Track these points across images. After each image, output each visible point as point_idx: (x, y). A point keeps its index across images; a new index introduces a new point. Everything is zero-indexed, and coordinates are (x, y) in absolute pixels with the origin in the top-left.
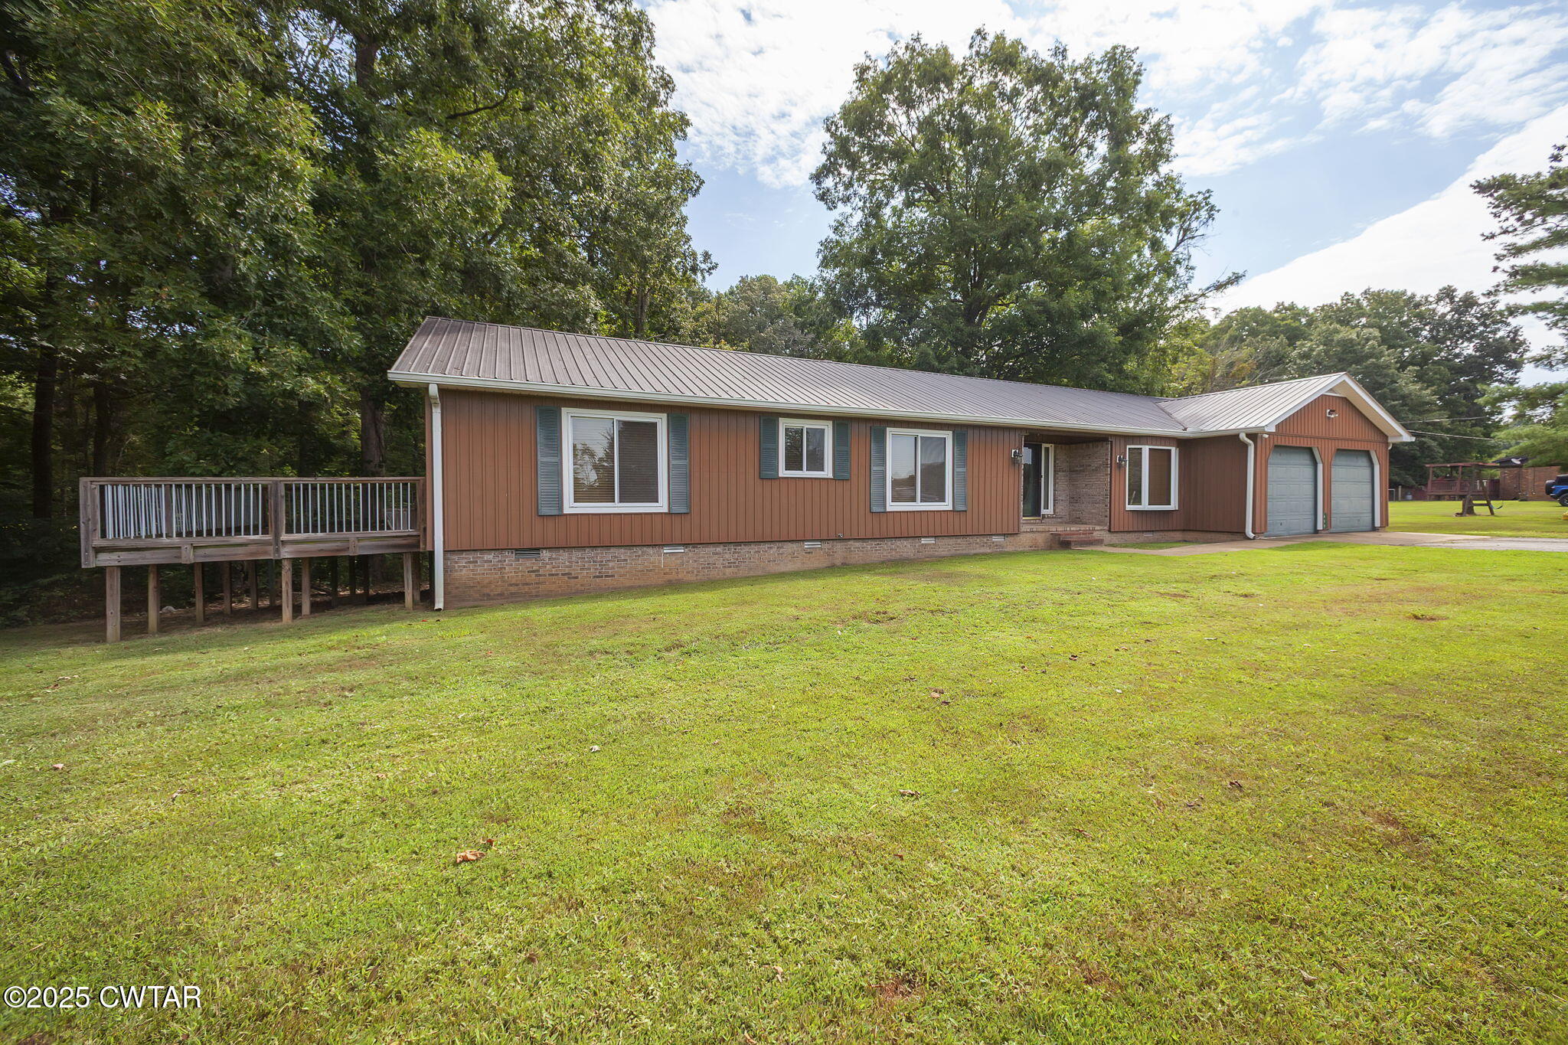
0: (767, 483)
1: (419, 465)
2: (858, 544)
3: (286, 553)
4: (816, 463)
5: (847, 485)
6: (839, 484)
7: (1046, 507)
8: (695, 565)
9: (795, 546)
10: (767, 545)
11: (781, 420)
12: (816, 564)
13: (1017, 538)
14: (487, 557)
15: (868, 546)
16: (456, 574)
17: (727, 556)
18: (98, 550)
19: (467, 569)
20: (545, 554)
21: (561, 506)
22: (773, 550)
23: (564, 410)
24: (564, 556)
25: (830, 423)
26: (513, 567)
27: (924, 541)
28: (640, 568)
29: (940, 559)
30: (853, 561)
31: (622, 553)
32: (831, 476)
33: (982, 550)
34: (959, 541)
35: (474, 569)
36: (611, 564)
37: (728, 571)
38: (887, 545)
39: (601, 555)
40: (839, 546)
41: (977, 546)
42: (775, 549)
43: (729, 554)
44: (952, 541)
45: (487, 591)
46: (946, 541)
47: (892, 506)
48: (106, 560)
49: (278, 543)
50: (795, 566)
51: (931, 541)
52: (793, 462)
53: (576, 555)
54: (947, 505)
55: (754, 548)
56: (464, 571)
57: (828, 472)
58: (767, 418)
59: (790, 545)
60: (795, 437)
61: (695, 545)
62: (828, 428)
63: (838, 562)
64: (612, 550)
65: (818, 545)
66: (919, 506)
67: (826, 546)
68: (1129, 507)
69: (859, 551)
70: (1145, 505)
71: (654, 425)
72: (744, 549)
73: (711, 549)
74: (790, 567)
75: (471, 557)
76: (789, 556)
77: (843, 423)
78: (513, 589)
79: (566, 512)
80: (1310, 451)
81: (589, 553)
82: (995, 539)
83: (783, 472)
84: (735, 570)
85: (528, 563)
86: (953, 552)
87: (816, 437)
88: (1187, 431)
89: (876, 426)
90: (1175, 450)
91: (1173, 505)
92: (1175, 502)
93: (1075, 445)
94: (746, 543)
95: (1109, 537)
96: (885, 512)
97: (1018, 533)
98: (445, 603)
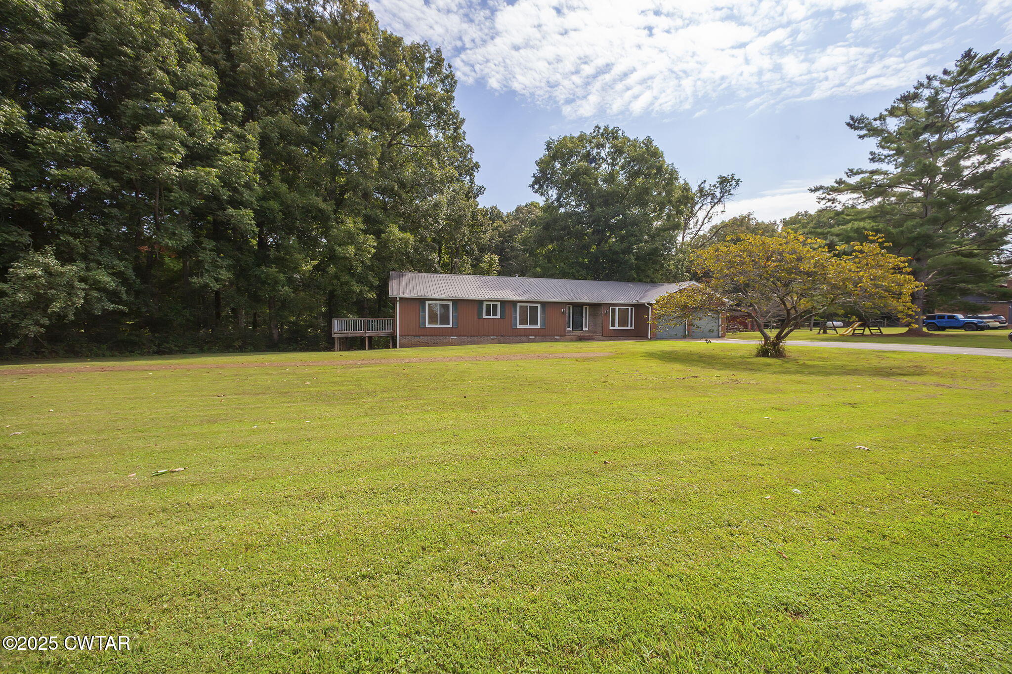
1: (394, 317)
2: (508, 337)
3: (367, 335)
4: (495, 314)
6: (502, 320)
7: (586, 327)
8: (460, 342)
9: (488, 337)
10: (480, 337)
12: (495, 343)
14: (409, 336)
15: (512, 337)
16: (401, 341)
17: (467, 340)
18: (335, 333)
20: (422, 336)
22: (482, 338)
23: (426, 302)
24: (426, 338)
26: (414, 340)
27: (530, 337)
28: (444, 342)
30: (506, 342)
31: (441, 338)
33: (551, 341)
34: (543, 337)
35: (405, 339)
36: (436, 341)
38: (517, 338)
39: (434, 338)
40: (502, 338)
41: (549, 339)
43: (469, 339)
44: (540, 337)
45: (409, 344)
46: (538, 337)
47: (519, 326)
48: (336, 335)
49: (366, 333)
50: (489, 343)
51: (534, 336)
52: (488, 313)
53: (428, 337)
54: (538, 327)
55: (476, 338)
56: (403, 341)
57: (498, 317)
58: (480, 302)
60: (488, 307)
62: (499, 304)
63: (502, 342)
64: (437, 337)
65: (496, 337)
66: (528, 327)
67: (498, 337)
68: (611, 328)
69: (508, 339)
70: (617, 327)
71: (449, 304)
72: (473, 338)
73: (464, 337)
74: (487, 343)
75: (406, 336)
76: (486, 340)
77: (503, 303)
78: (414, 345)
79: (426, 327)
81: (432, 338)
82: (556, 337)
83: (485, 317)
84: (470, 343)
85: (417, 339)
86: (540, 341)
87: (495, 307)
88: (634, 302)
89: (514, 303)
90: (630, 308)
91: (629, 328)
92: (631, 326)
93: (595, 307)
94: (475, 336)
95: (602, 338)
96: (517, 328)
97: (565, 336)
98: (400, 348)
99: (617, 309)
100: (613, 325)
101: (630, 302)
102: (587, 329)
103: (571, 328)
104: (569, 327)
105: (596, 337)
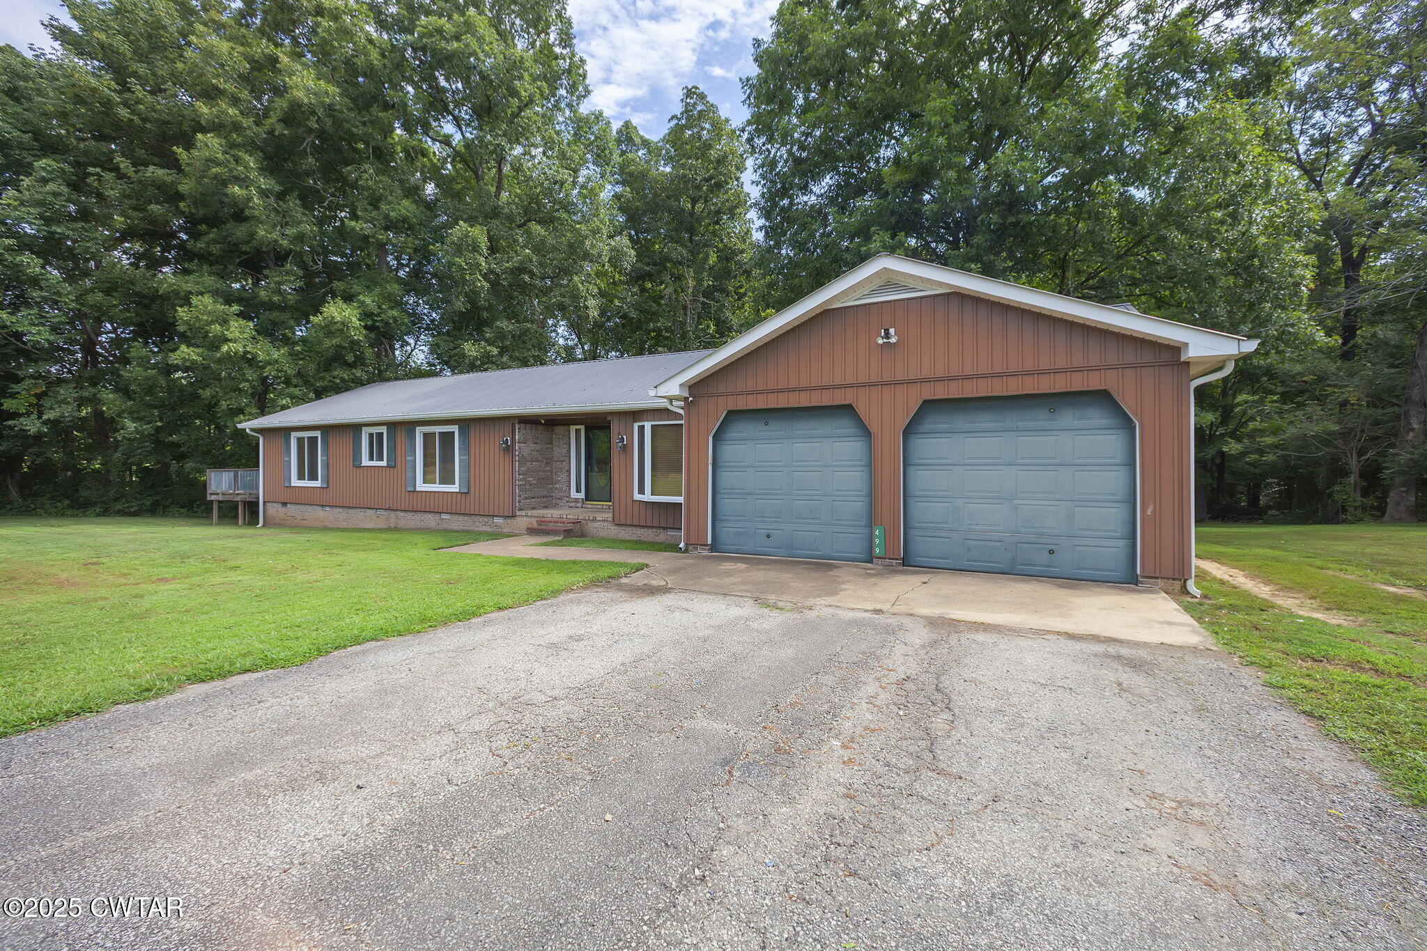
0: (358, 470)
2: (402, 514)
3: (238, 498)
4: (381, 455)
5: (393, 470)
6: (388, 470)
8: (333, 519)
9: (373, 511)
10: (359, 510)
11: (363, 427)
12: (382, 526)
13: (515, 521)
15: (408, 515)
16: (268, 512)
17: (344, 515)
18: (211, 494)
21: (290, 482)
22: (362, 513)
23: (292, 434)
25: (386, 428)
26: (280, 510)
27: (442, 516)
28: (315, 516)
30: (400, 526)
31: (310, 508)
32: (386, 464)
33: (485, 528)
34: (466, 518)
36: (306, 514)
37: (345, 524)
38: (418, 516)
39: (303, 508)
40: (392, 513)
41: (479, 525)
44: (461, 518)
45: (275, 521)
46: (456, 517)
48: (213, 498)
49: (236, 494)
50: (373, 525)
51: (447, 517)
52: (371, 455)
53: (296, 507)
54: (454, 488)
55: (354, 511)
56: (270, 511)
58: (355, 428)
59: (370, 511)
60: (370, 439)
61: (332, 506)
62: (384, 430)
63: (392, 526)
64: (305, 506)
65: (382, 512)
66: (437, 487)
67: (386, 513)
68: (637, 496)
69: (403, 519)
70: (648, 497)
71: (318, 437)
72: (350, 511)
73: (338, 510)
74: (370, 525)
76: (368, 518)
77: (393, 427)
78: (281, 522)
79: (292, 485)
80: (849, 411)
81: (300, 508)
82: (497, 520)
83: (366, 462)
84: (348, 524)
85: (284, 510)
86: (462, 527)
87: (381, 438)
89: (411, 426)
94: (353, 508)
95: (613, 531)
96: (415, 491)
97: (514, 516)
98: (264, 526)
99: (648, 426)
100: (642, 487)
103: (582, 495)
104: (579, 489)
105: (596, 524)
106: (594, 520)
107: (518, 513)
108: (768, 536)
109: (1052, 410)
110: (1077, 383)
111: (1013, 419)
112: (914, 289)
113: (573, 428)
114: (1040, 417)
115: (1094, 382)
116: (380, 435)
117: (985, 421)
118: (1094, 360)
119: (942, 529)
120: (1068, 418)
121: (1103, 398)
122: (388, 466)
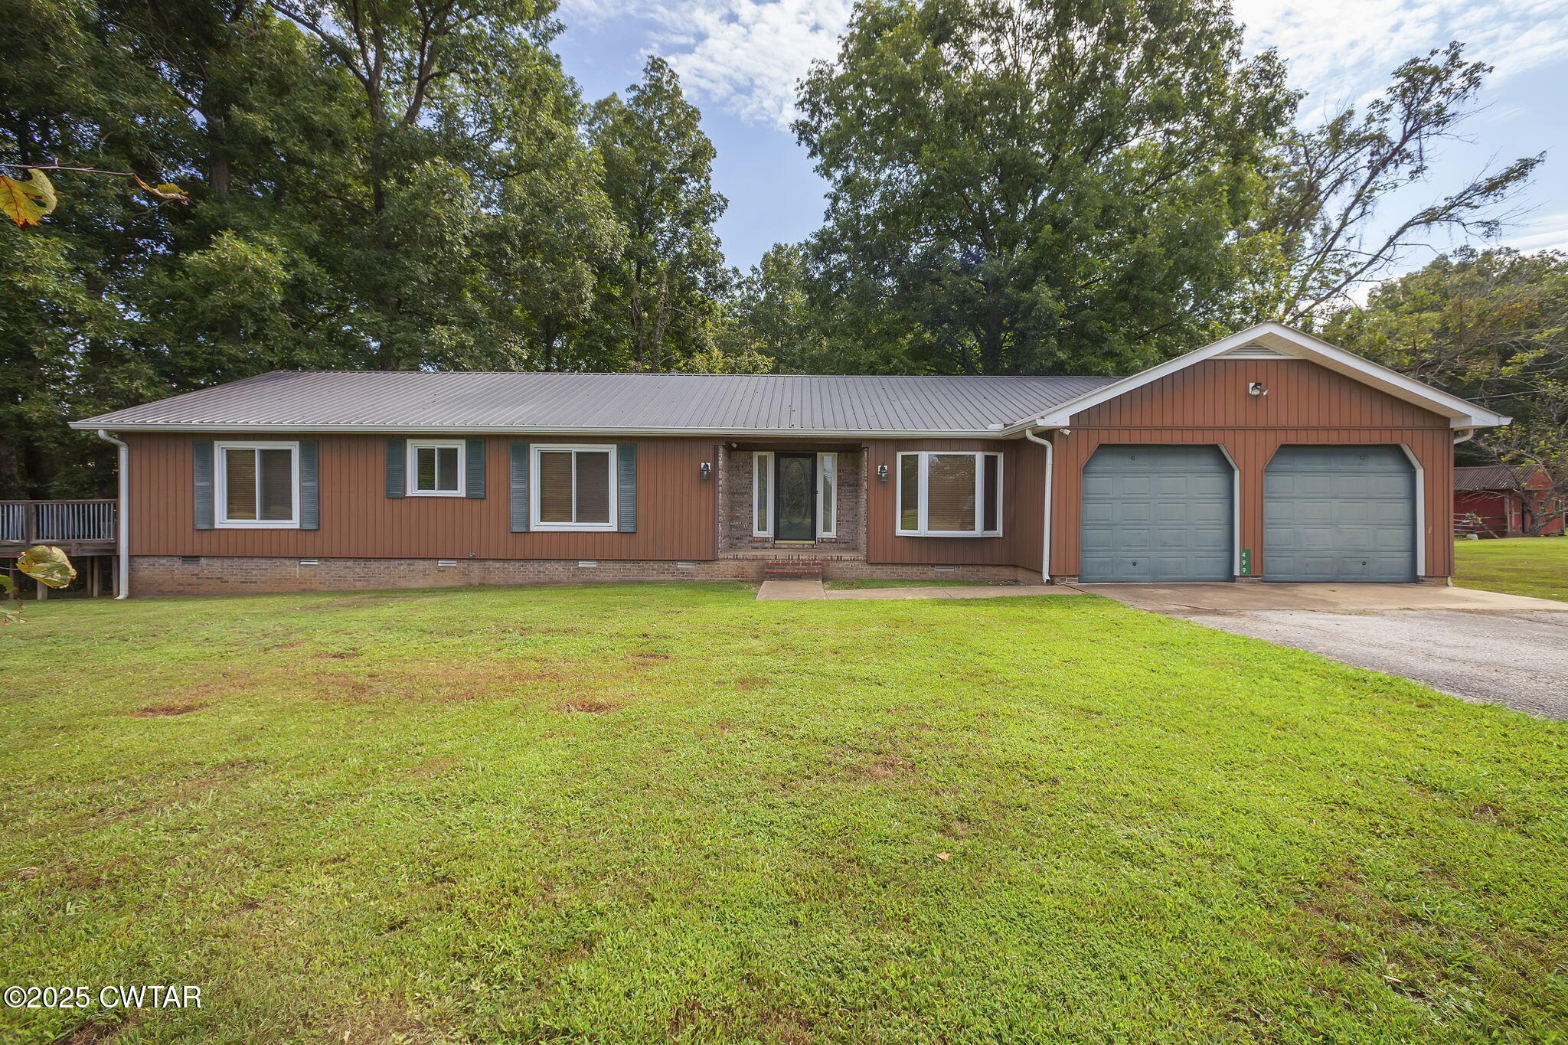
0: (396, 502)
2: (498, 565)
4: (450, 482)
5: (484, 503)
6: (476, 504)
7: (827, 528)
8: (327, 577)
9: (426, 563)
10: (397, 562)
11: (409, 442)
12: (449, 583)
13: (715, 566)
14: (162, 561)
15: (511, 567)
16: (141, 574)
17: (357, 570)
19: (148, 570)
20: (203, 561)
21: (212, 521)
22: (404, 567)
23: (216, 443)
24: (217, 563)
25: (463, 442)
26: (181, 570)
27: (581, 564)
28: (279, 576)
29: (599, 584)
30: (492, 582)
31: (264, 563)
32: (464, 495)
33: (662, 577)
34: (628, 566)
35: (153, 570)
36: (254, 572)
37: (358, 584)
38: (533, 567)
39: (245, 563)
40: (476, 565)
41: (654, 572)
42: (405, 566)
43: (359, 568)
44: (618, 566)
45: (162, 588)
46: (610, 565)
47: (537, 525)
50: (429, 583)
51: (593, 565)
52: (424, 481)
53: (228, 562)
54: (611, 525)
55: (385, 564)
56: (147, 572)
57: (461, 491)
58: (395, 441)
59: (422, 562)
60: (425, 457)
61: (327, 559)
62: (461, 447)
63: (475, 581)
64: (255, 560)
65: (454, 563)
66: (573, 526)
67: (462, 565)
68: (900, 532)
69: (497, 570)
70: (923, 530)
71: (290, 451)
72: (374, 565)
73: (342, 563)
74: (422, 584)
75: (151, 560)
76: (419, 573)
77: (477, 441)
78: (180, 588)
79: (216, 527)
80: (1214, 450)
81: (237, 562)
82: (680, 565)
83: (412, 490)
84: (365, 583)
85: (191, 568)
86: (620, 577)
87: (449, 456)
88: (994, 429)
89: (518, 443)
90: (979, 457)
91: (978, 531)
92: (990, 524)
93: (849, 449)
94: (376, 559)
95: (866, 570)
96: (529, 532)
97: (715, 560)
98: (131, 596)
99: (924, 458)
100: (910, 522)
101: (980, 432)
102: (832, 534)
103: (769, 533)
104: (763, 527)
105: (841, 565)
106: (839, 559)
107: (721, 556)
108: (1134, 564)
109: (1362, 457)
110: (1376, 438)
111: (1338, 463)
112: (1273, 353)
113: (756, 455)
114: (1352, 462)
115: (1386, 439)
116: (454, 452)
117: (1317, 463)
118: (1398, 422)
119: (1287, 550)
120: (1372, 463)
121: (1396, 450)
122: (469, 497)
